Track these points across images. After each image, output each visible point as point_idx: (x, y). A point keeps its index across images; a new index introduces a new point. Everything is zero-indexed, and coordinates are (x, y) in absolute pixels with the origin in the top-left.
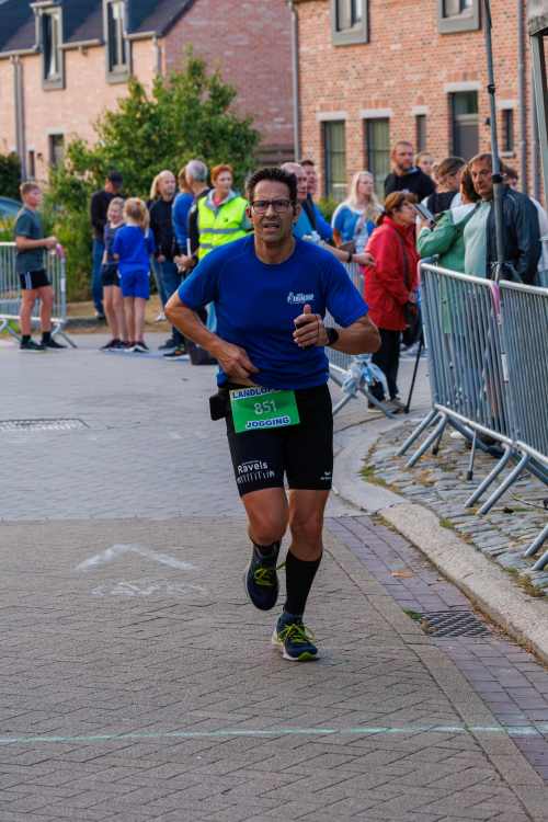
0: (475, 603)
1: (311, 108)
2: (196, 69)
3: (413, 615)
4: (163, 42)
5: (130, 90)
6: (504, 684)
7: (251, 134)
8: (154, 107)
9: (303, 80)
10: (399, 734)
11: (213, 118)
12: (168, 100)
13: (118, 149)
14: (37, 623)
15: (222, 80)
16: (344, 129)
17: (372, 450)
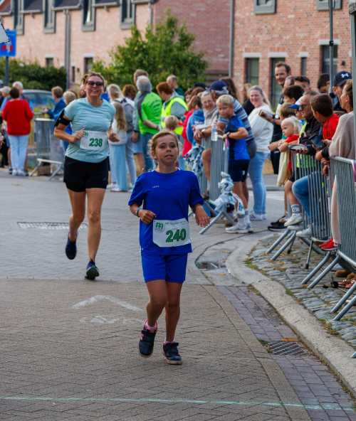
0: (299, 337)
1: (240, 50)
2: (171, 23)
3: (263, 342)
4: (155, 6)
5: (132, 33)
6: (308, 381)
7: (202, 63)
8: (146, 44)
9: (236, 33)
10: (243, 405)
11: (180, 53)
12: (154, 40)
13: (123, 68)
14: (46, 335)
15: (186, 31)
16: (258, 63)
17: (254, 249)
